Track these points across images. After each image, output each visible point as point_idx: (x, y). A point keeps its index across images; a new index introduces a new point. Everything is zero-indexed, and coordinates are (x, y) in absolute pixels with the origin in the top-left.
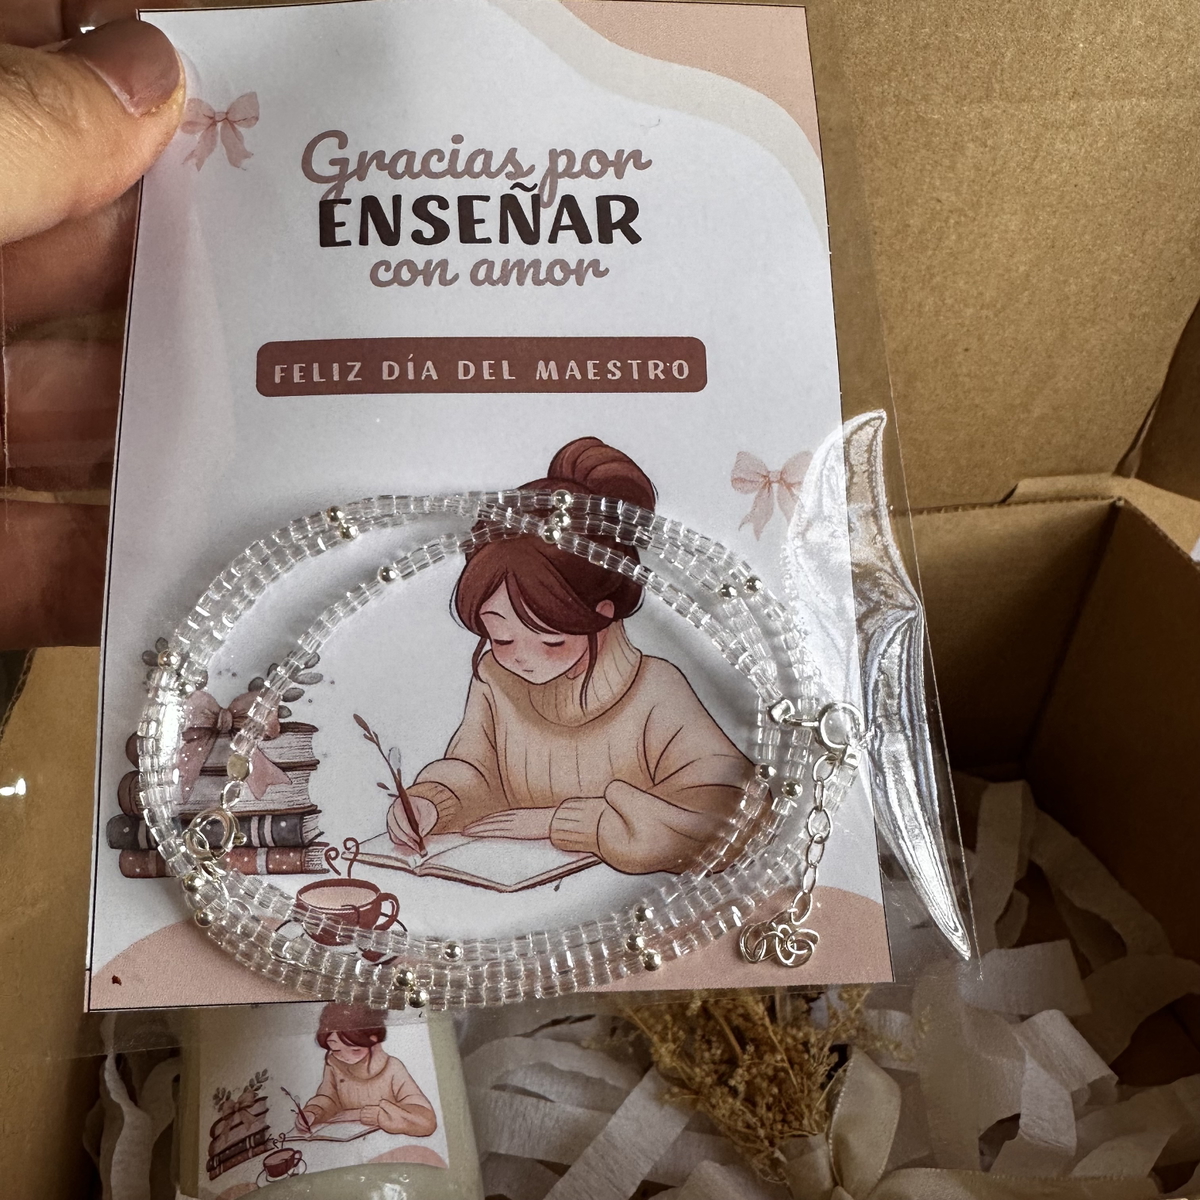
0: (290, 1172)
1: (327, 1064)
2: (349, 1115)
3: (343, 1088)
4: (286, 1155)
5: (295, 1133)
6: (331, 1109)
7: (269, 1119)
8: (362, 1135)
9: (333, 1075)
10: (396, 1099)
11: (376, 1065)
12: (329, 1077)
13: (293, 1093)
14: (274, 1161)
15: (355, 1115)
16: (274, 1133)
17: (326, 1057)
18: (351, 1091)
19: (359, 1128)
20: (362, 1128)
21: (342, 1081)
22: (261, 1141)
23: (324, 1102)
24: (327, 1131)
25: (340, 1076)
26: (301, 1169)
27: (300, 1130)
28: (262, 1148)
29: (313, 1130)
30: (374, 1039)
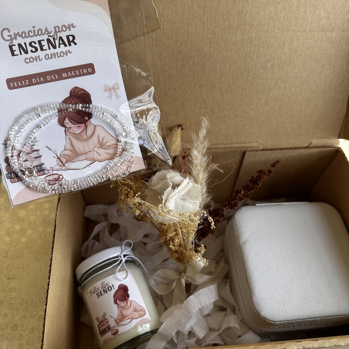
0: (117, 334)
1: (118, 308)
2: (126, 318)
3: (123, 312)
4: (116, 330)
5: (116, 325)
6: (122, 318)
7: (109, 323)
8: (130, 322)
9: (120, 310)
10: (135, 310)
11: (129, 304)
12: (119, 311)
13: (113, 317)
15: (128, 318)
16: (111, 326)
17: (118, 306)
18: (125, 312)
19: (129, 320)
21: (123, 311)
22: (109, 328)
23: (120, 317)
24: (123, 323)
25: (122, 310)
27: (117, 324)
29: (120, 324)
30: (127, 298)
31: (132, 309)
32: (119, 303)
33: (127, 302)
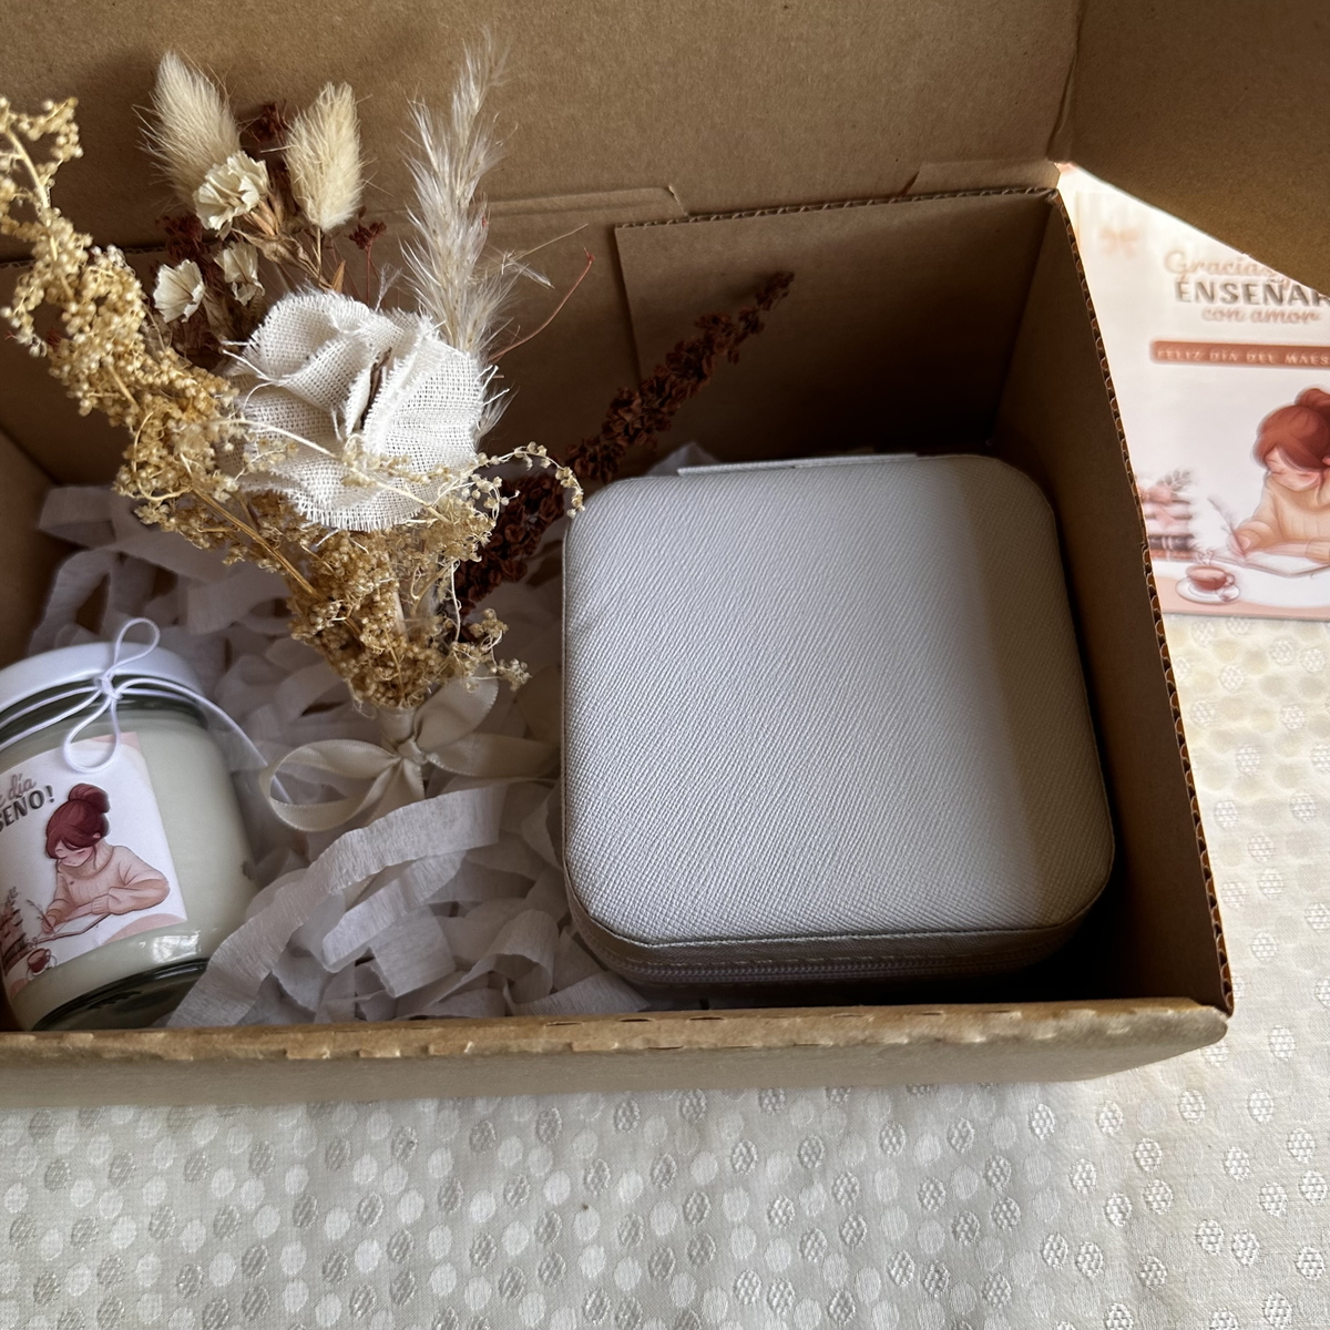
0: (46, 966)
1: (58, 872)
2: (82, 910)
4: (39, 955)
5: (43, 936)
6: (67, 908)
7: (25, 927)
8: (95, 924)
9: (64, 880)
10: (123, 883)
11: (100, 859)
12: (60, 884)
13: (36, 903)
14: (34, 959)
15: (87, 908)
16: (29, 938)
17: (57, 865)
18: (81, 890)
19: (91, 919)
20: (93, 919)
21: (72, 883)
22: (21, 946)
23: (59, 905)
25: (70, 880)
26: (52, 963)
27: (47, 933)
28: (24, 951)
29: (56, 930)
30: (96, 836)
31: (108, 877)
32: (60, 855)
33: (95, 851)
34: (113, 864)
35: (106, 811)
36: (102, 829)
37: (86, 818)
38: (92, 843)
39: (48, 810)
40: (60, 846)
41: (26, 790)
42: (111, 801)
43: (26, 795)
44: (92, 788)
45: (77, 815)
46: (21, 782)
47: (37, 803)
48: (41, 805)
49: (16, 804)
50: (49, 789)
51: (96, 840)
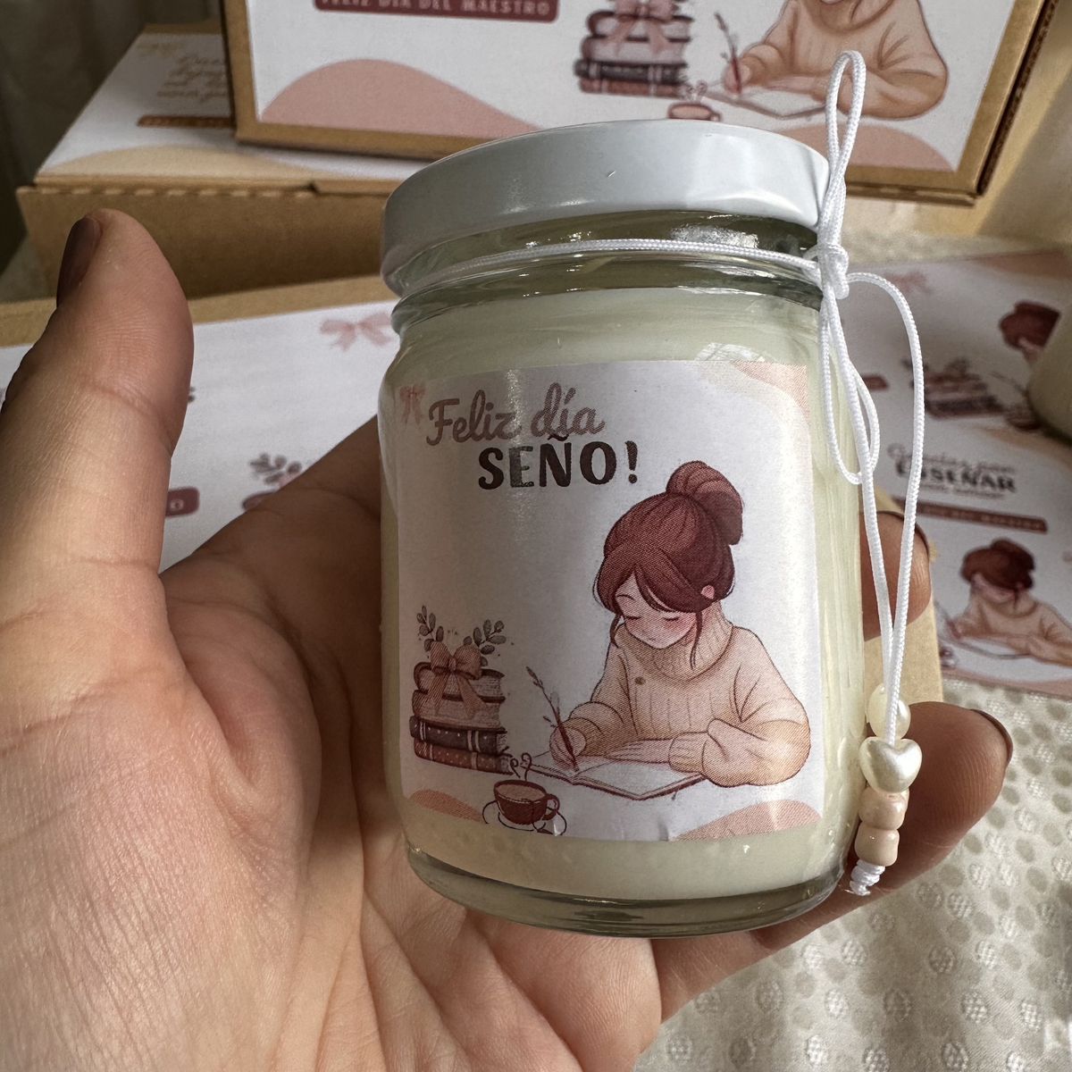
34: (728, 669)
35: (735, 542)
36: (723, 582)
37: (693, 545)
38: (698, 606)
39: (620, 498)
40: (631, 587)
41: (576, 429)
42: (750, 520)
43: (578, 443)
44: (720, 478)
45: (679, 530)
46: (573, 408)
47: (599, 469)
48: (605, 480)
49: (547, 452)
50: (632, 449)
51: (707, 603)
